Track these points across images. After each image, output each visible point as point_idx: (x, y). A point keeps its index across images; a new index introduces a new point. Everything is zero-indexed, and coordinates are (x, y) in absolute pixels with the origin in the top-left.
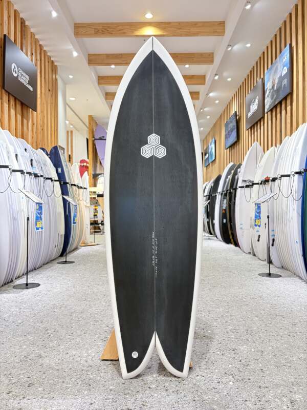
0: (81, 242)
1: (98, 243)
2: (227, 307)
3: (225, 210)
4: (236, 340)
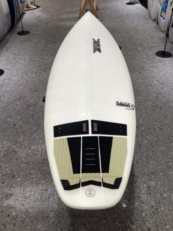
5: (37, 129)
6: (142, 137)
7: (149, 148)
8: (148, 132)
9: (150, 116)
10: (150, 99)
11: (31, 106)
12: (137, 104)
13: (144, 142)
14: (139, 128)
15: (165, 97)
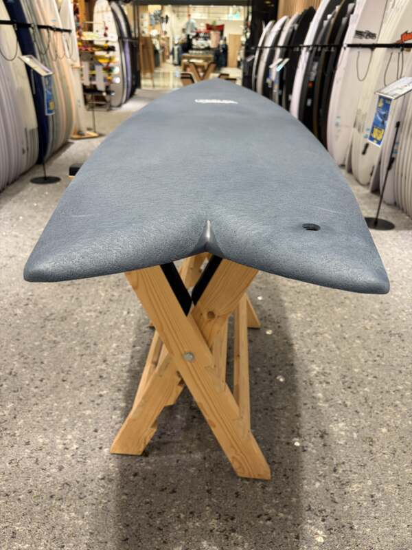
0: (73, 131)
1: (103, 132)
2: (308, 308)
3: (314, 83)
4: (326, 405)
5: (60, 381)
6: (371, 417)
7: (399, 451)
8: (384, 401)
9: (378, 356)
10: (369, 314)
11: (54, 319)
12: (339, 326)
13: (378, 432)
14: (355, 389)
15: (403, 311)
